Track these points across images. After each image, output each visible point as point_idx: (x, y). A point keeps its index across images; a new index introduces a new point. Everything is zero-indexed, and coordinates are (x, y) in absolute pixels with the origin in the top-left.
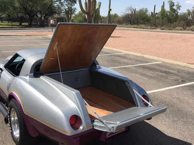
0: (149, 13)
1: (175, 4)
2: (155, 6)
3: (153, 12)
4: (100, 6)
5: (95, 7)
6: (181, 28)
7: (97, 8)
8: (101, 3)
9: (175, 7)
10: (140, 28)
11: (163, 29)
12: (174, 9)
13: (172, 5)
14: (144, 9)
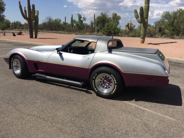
0: (62, 23)
1: (82, 16)
2: (65, 17)
3: (64, 22)
4: (38, 14)
5: (35, 15)
6: (90, 33)
7: (36, 15)
8: (38, 11)
9: (82, 19)
10: (60, 33)
11: (77, 34)
12: (82, 20)
13: (80, 17)
14: (58, 19)
